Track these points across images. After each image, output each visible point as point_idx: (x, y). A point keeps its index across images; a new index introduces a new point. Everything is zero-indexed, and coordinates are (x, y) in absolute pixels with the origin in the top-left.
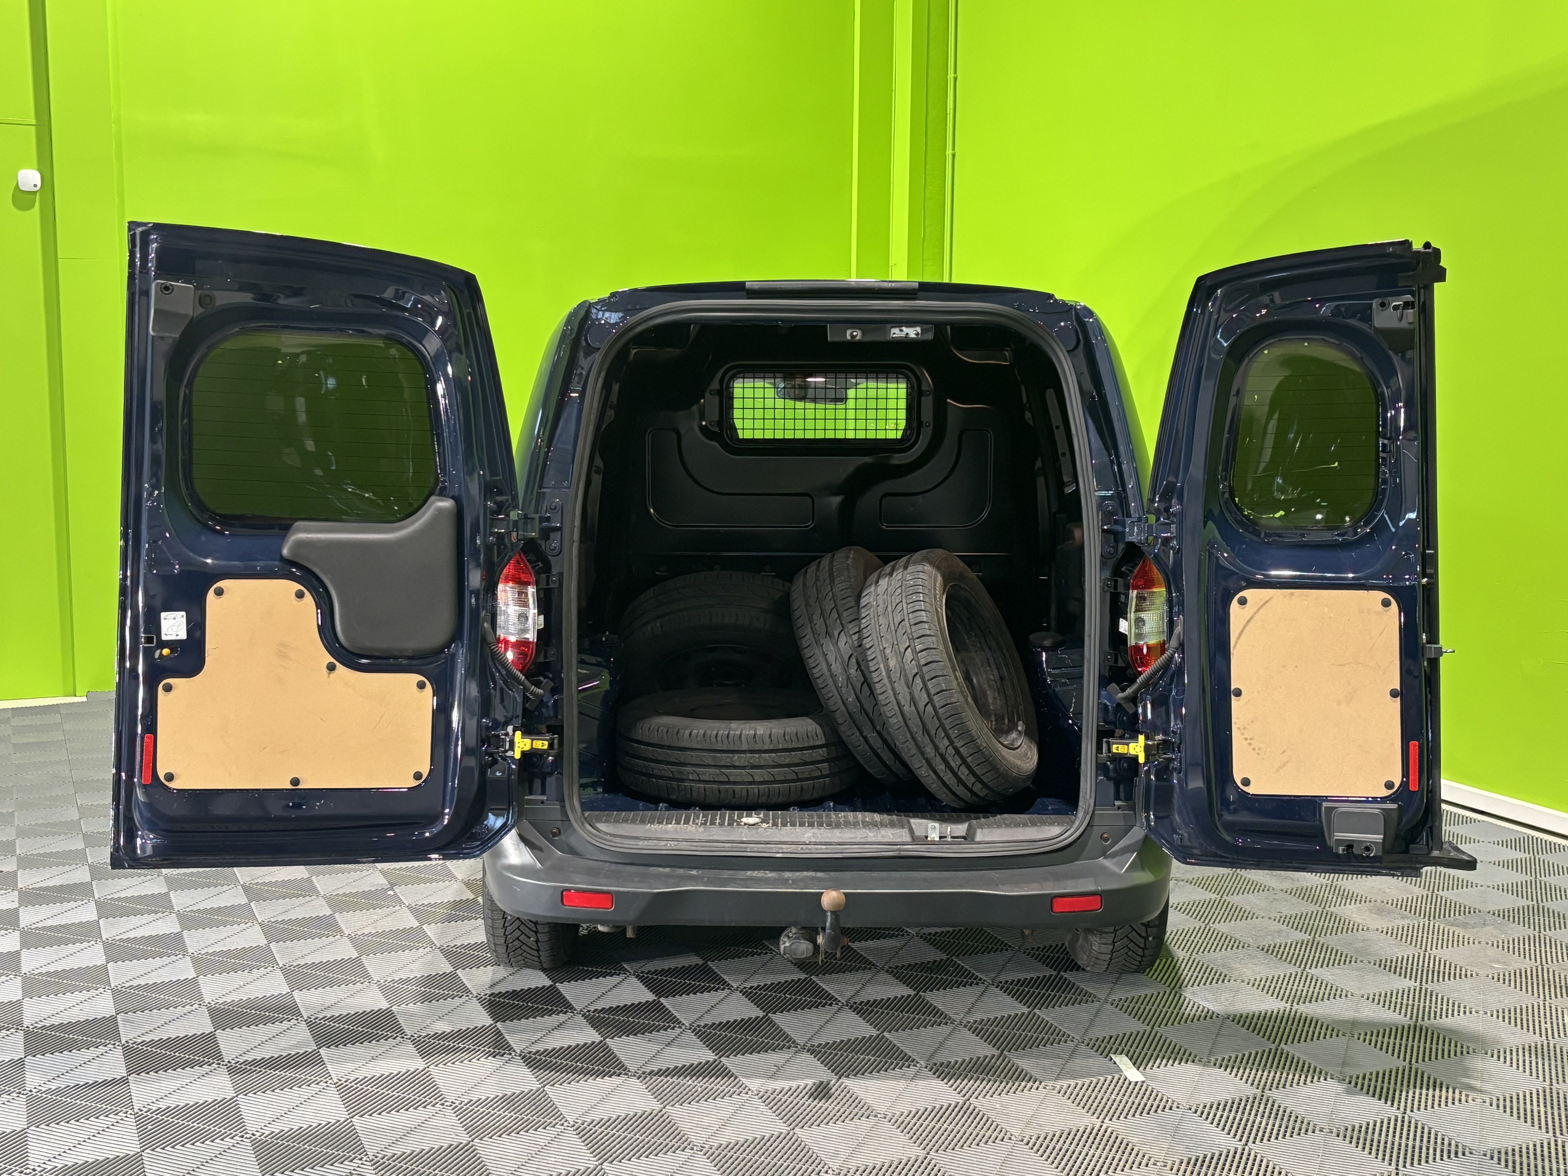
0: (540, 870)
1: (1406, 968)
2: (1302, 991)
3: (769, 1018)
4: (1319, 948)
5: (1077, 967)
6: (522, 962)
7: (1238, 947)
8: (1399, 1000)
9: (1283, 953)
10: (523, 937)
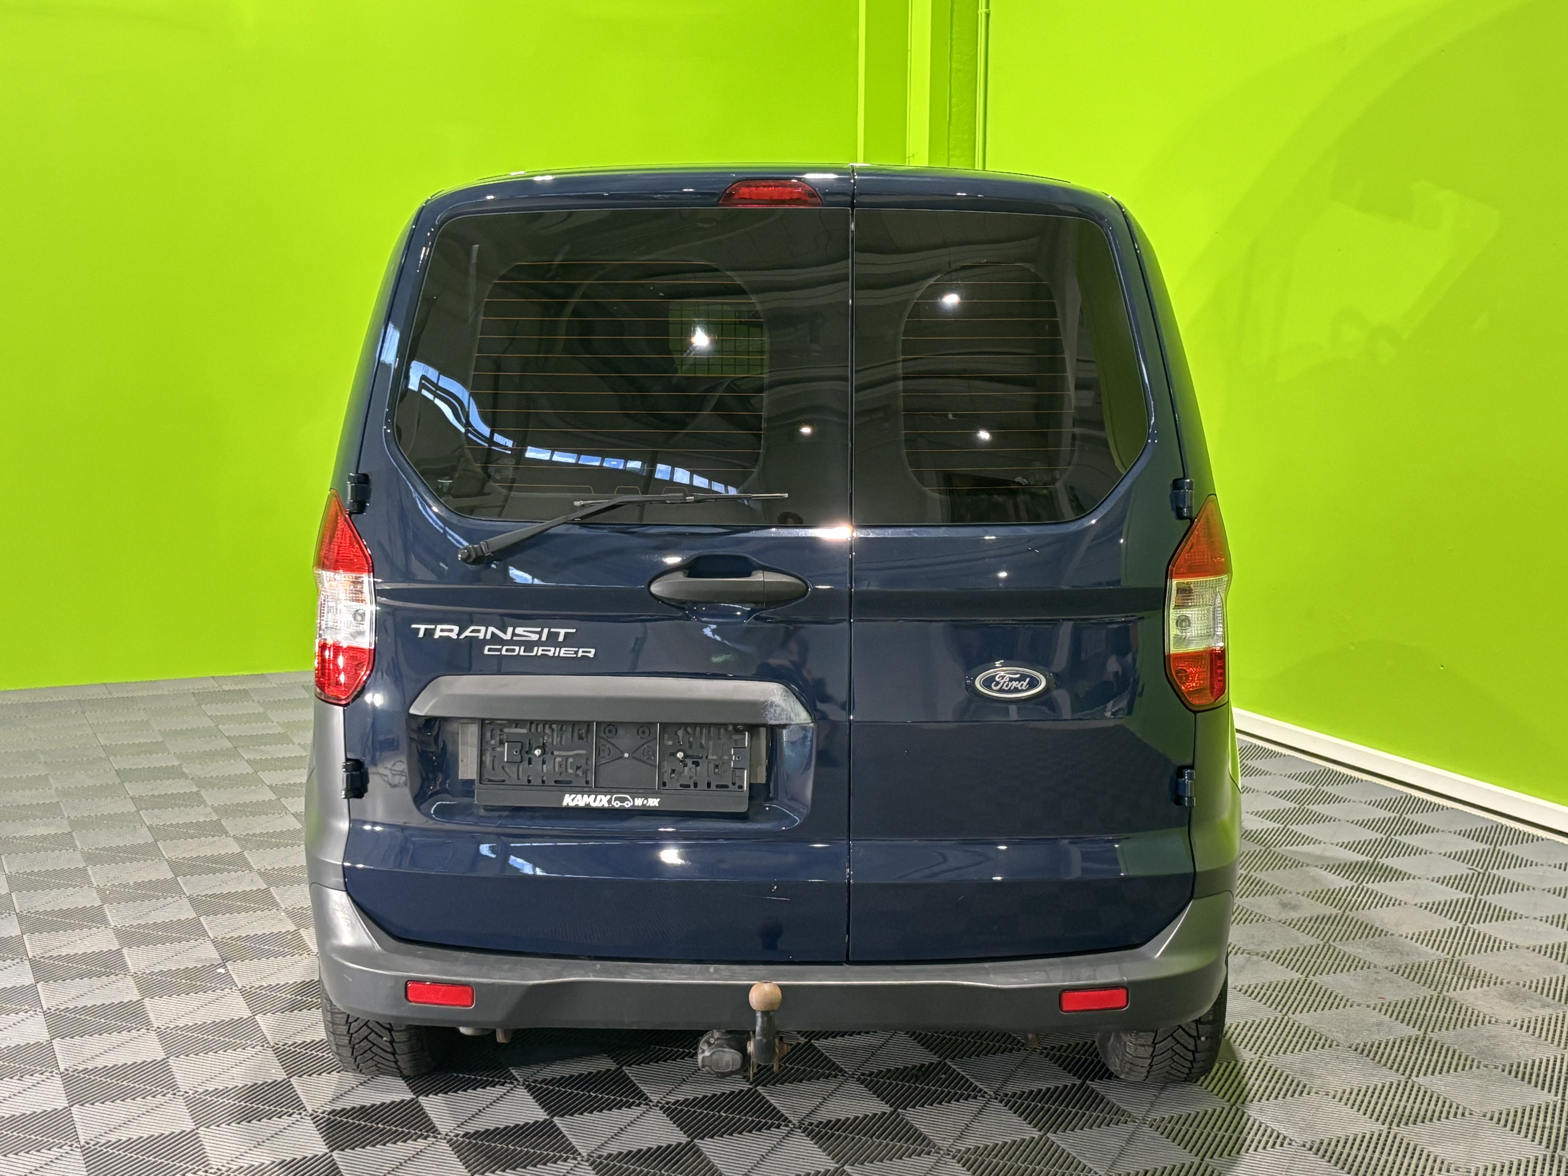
0: (379, 953)
1: (1545, 1076)
2: (1405, 1107)
3: (694, 1146)
4: (1431, 1047)
5: (1108, 1075)
6: (375, 1068)
7: (1323, 1047)
8: (1533, 1121)
9: (1383, 1054)
10: (372, 1037)
